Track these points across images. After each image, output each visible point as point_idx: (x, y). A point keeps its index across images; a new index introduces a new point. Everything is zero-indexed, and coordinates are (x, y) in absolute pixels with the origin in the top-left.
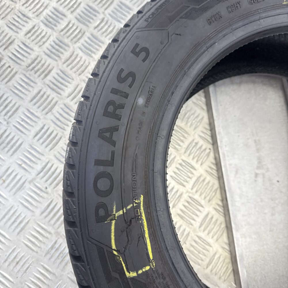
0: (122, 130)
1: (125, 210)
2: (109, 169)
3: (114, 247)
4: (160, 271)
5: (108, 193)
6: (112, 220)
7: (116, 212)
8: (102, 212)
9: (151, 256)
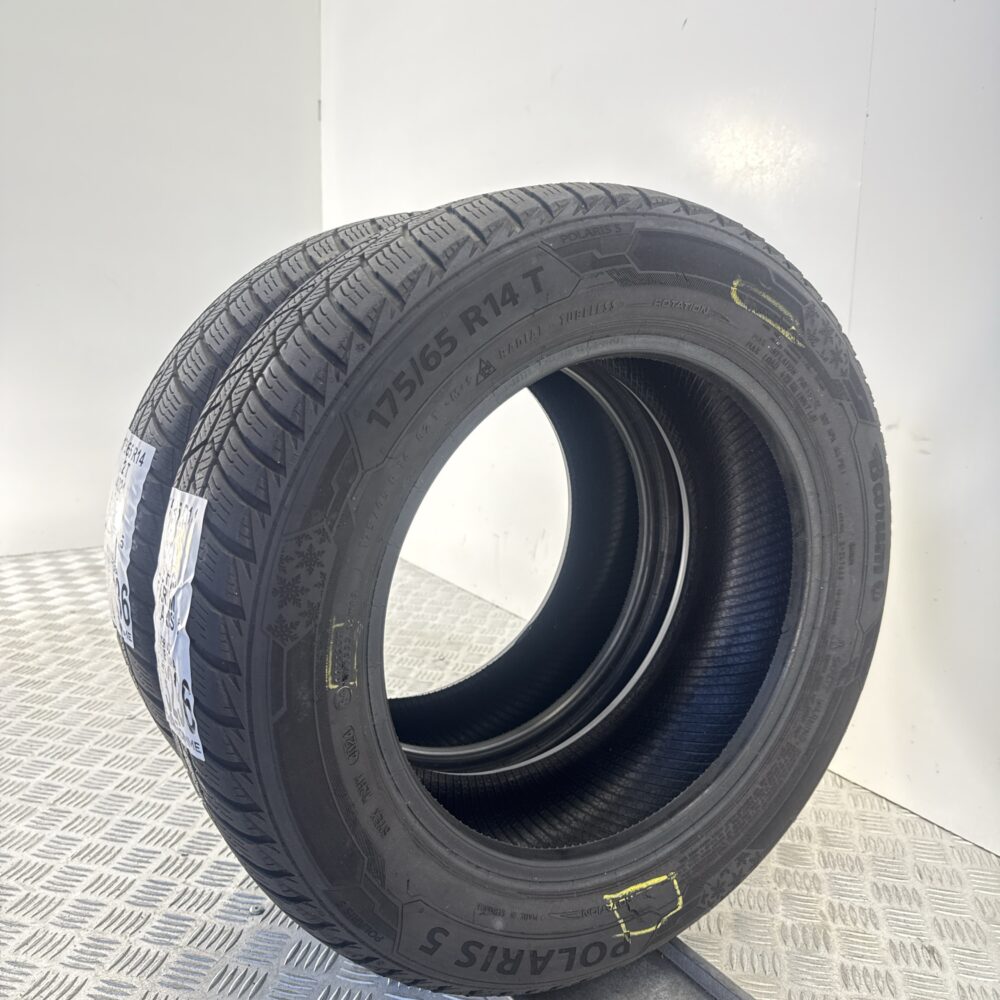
0: (534, 945)
1: (621, 921)
2: (579, 952)
3: (653, 928)
4: (678, 864)
5: (602, 946)
6: (629, 936)
7: (623, 933)
8: (621, 950)
9: (664, 878)
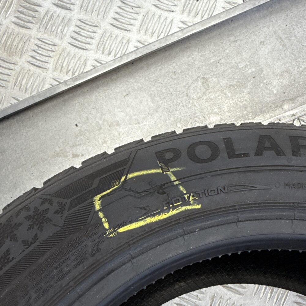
1: (177, 183)
3: (130, 176)
5: (194, 158)
6: (162, 168)
7: (172, 172)
8: (169, 156)
9: (121, 230)
